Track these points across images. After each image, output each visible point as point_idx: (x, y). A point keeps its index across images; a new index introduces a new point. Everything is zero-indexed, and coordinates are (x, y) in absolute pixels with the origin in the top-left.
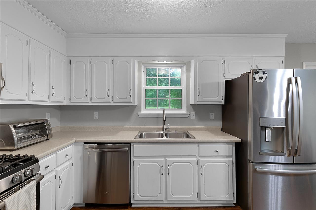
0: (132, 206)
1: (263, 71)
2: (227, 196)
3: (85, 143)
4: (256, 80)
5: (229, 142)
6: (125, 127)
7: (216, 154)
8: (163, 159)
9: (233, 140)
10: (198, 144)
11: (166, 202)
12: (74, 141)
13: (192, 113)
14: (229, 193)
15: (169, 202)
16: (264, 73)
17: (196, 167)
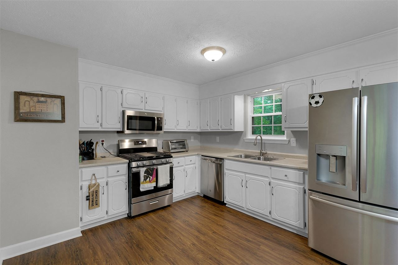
0: (226, 205)
1: (319, 94)
2: (297, 222)
3: (202, 156)
4: (312, 105)
5: (299, 168)
6: (235, 149)
7: (285, 178)
8: (244, 175)
9: (303, 168)
10: (271, 167)
11: (246, 209)
12: (197, 153)
13: (293, 140)
14: (299, 221)
15: (248, 210)
16: (320, 96)
17: (269, 188)
